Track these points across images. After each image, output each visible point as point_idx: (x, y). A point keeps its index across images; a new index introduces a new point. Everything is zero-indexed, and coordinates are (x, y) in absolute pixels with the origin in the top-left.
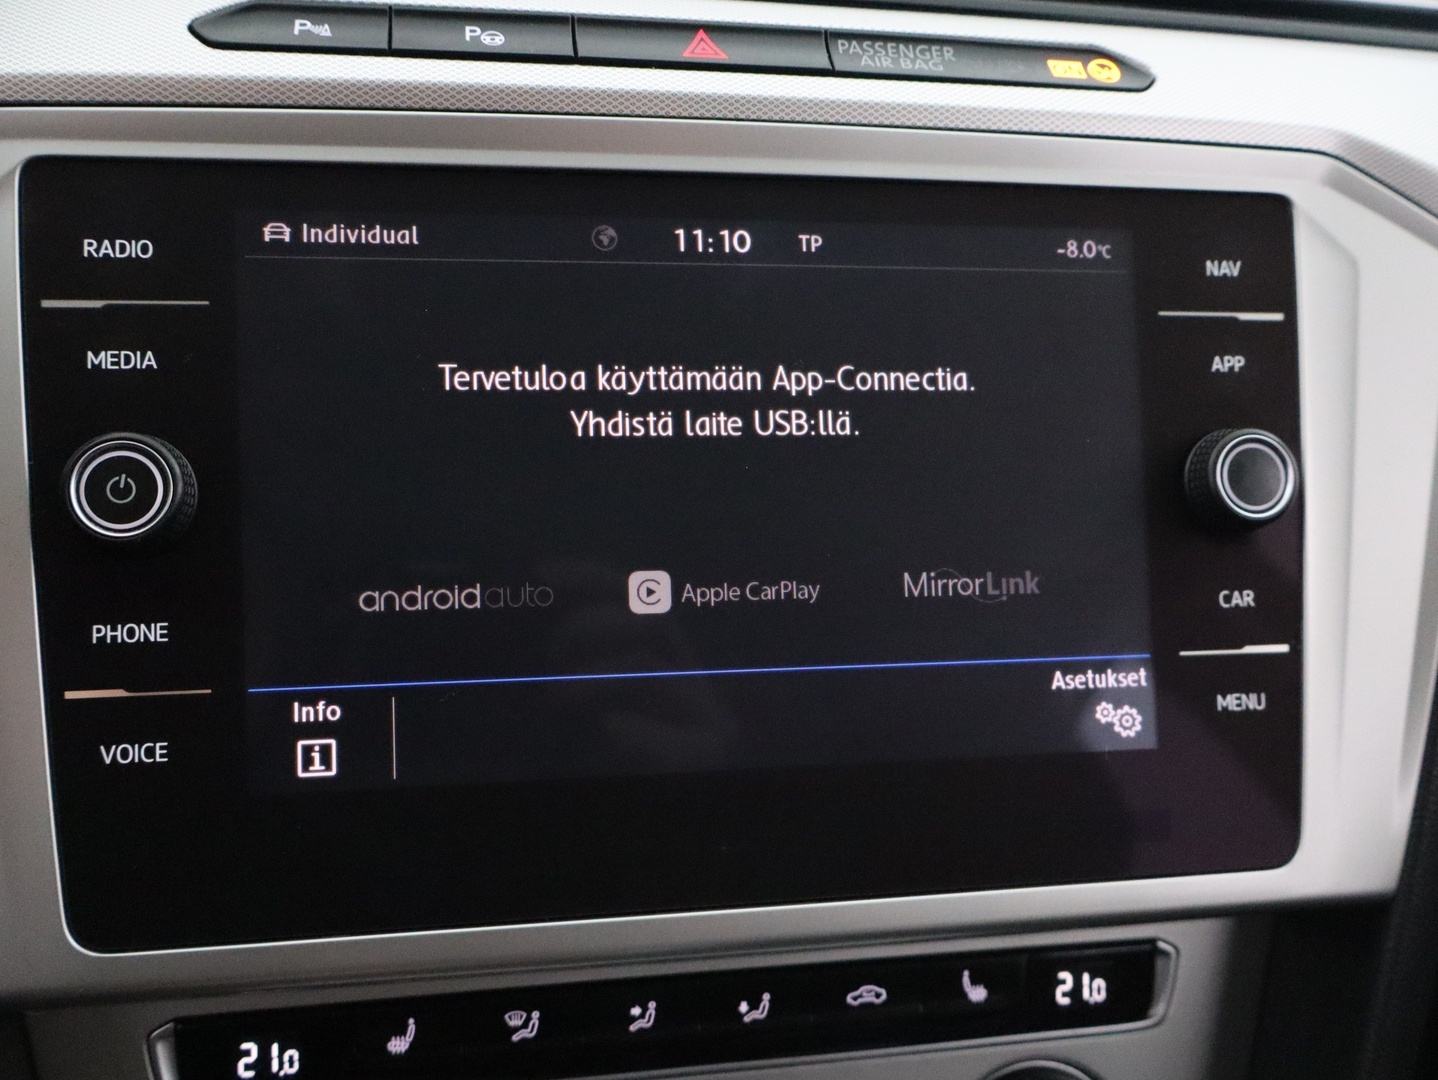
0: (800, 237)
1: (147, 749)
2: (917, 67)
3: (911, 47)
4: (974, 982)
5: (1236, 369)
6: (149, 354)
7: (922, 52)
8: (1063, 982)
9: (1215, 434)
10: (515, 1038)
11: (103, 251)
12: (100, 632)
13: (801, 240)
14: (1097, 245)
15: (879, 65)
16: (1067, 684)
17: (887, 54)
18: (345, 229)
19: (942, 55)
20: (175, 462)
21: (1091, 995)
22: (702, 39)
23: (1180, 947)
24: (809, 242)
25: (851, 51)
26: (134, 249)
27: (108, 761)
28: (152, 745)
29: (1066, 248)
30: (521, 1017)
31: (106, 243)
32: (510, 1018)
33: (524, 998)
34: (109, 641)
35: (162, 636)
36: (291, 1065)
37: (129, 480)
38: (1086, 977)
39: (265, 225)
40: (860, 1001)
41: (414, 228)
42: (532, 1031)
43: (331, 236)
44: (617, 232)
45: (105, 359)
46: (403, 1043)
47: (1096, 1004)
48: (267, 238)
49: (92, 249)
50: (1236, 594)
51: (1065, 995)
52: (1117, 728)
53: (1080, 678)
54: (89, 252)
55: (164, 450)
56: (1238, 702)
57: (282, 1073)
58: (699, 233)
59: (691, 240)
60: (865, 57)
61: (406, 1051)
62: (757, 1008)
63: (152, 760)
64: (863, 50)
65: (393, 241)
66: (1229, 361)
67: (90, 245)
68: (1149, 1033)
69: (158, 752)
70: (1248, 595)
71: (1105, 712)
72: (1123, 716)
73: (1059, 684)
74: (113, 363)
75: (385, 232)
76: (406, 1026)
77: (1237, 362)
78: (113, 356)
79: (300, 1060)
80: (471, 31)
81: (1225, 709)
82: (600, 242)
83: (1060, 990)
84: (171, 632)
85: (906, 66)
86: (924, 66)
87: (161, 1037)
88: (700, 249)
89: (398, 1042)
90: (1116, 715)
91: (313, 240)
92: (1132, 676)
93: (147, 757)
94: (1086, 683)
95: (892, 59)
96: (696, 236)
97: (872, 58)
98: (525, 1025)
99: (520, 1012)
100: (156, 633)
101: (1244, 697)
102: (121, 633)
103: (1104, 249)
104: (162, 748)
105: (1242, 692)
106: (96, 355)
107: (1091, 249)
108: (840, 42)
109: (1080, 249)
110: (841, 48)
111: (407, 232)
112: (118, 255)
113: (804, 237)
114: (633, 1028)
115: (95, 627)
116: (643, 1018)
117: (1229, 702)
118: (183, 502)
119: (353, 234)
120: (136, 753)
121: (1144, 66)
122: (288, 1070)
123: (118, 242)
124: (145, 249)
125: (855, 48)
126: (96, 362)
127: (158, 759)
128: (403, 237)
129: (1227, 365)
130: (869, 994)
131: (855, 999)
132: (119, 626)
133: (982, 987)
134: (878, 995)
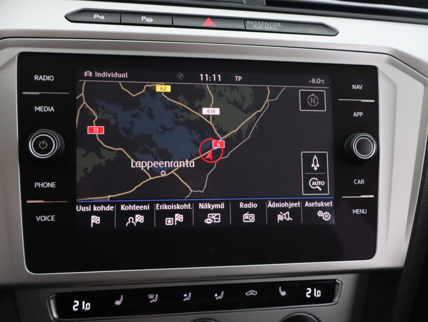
0: (236, 77)
1: (49, 217)
2: (270, 29)
3: (268, 23)
4: (282, 290)
5: (361, 116)
6: (52, 107)
7: (272, 24)
8: (309, 291)
9: (354, 134)
10: (151, 302)
11: (40, 79)
12: (37, 184)
13: (236, 78)
14: (321, 80)
15: (259, 28)
16: (309, 205)
17: (261, 25)
18: (107, 73)
19: (277, 25)
20: (58, 137)
21: (316, 295)
22: (209, 21)
23: (343, 282)
24: (238, 78)
25: (251, 24)
26: (48, 78)
27: (38, 220)
28: (50, 216)
29: (312, 81)
31: (41, 76)
32: (150, 296)
33: (154, 291)
34: (39, 187)
35: (54, 186)
36: (88, 308)
37: (45, 142)
38: (315, 290)
39: (85, 72)
40: (249, 294)
41: (127, 73)
42: (156, 300)
43: (103, 75)
44: (184, 75)
45: (40, 109)
46: (119, 302)
47: (318, 297)
48: (85, 75)
49: (37, 78)
50: (359, 180)
51: (309, 294)
52: (324, 218)
53: (313, 204)
54: (36, 79)
55: (56, 135)
56: (359, 211)
57: (85, 310)
58: (207, 75)
59: (204, 77)
60: (255, 26)
61: (120, 304)
62: (220, 296)
63: (50, 220)
64: (254, 24)
65: (120, 77)
66: (358, 114)
67: (36, 77)
68: (334, 306)
69: (52, 218)
70: (362, 181)
71: (320, 214)
72: (325, 215)
73: (307, 205)
74: (42, 110)
75: (118, 74)
76: (120, 297)
77: (361, 114)
78: (42, 108)
79: (90, 306)
80: (144, 18)
81: (355, 213)
82: (179, 78)
84: (56, 185)
85: (266, 28)
86: (272, 28)
87: (52, 298)
88: (207, 80)
89: (118, 302)
90: (323, 214)
91: (98, 76)
92: (328, 203)
93: (49, 219)
94: (315, 205)
95: (263, 26)
97: (257, 26)
98: (154, 298)
99: (152, 295)
100: (52, 185)
101: (361, 210)
102: (43, 185)
103: (323, 81)
104: (53, 217)
105: (360, 209)
106: (37, 107)
107: (319, 81)
108: (248, 21)
109: (316, 81)
110: (248, 23)
111: (124, 74)
112: (44, 80)
113: (237, 77)
114: (184, 300)
115: (36, 183)
116: (187, 297)
117: (356, 211)
118: (60, 149)
119: (109, 74)
120: (46, 218)
121: (336, 29)
122: (87, 309)
123: (44, 76)
124: (51, 78)
125: (252, 23)
126: (38, 109)
127: (52, 220)
128: (123, 76)
129: (358, 115)
130: (252, 293)
131: (248, 294)
132: (42, 183)
133: (285, 291)
134: (255, 293)
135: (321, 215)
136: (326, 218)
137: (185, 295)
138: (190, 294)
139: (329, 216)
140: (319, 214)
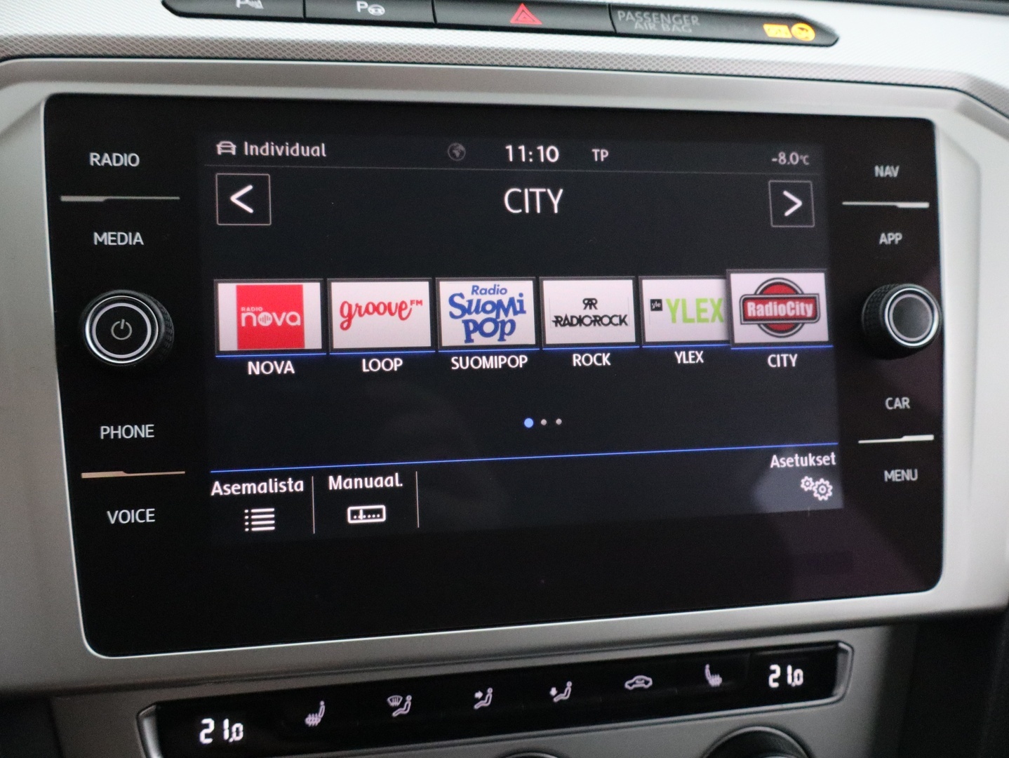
0: (593, 150)
1: (140, 513)
2: (673, 30)
3: (669, 16)
4: (713, 672)
5: (897, 242)
6: (138, 234)
7: (677, 19)
8: (774, 672)
9: (883, 287)
10: (395, 714)
11: (104, 161)
12: (106, 431)
13: (593, 153)
14: (799, 155)
15: (647, 28)
16: (780, 464)
17: (652, 21)
18: (274, 146)
19: (691, 22)
20: (159, 311)
21: (793, 680)
22: (523, 11)
23: (856, 647)
24: (599, 154)
25: (627, 19)
26: (126, 160)
27: (113, 522)
28: (143, 510)
29: (778, 158)
30: (399, 699)
31: (106, 155)
32: (391, 700)
33: (401, 687)
34: (112, 437)
35: (150, 434)
36: (238, 735)
37: (127, 323)
38: (789, 669)
39: (218, 142)
40: (634, 686)
41: (323, 145)
42: (406, 710)
43: (264, 151)
44: (466, 148)
45: (107, 238)
46: (316, 719)
47: (797, 687)
48: (220, 152)
49: (96, 160)
50: (897, 400)
51: (775, 680)
52: (816, 495)
53: (790, 460)
54: (94, 162)
55: (153, 304)
56: (899, 475)
57: (231, 740)
58: (522, 148)
59: (517, 153)
60: (636, 24)
61: (319, 724)
62: (563, 692)
63: (143, 521)
64: (636, 18)
65: (308, 155)
66: (891, 237)
67: (95, 157)
68: (834, 706)
69: (148, 515)
70: (905, 401)
71: (808, 484)
72: (819, 486)
73: (775, 464)
74: (112, 241)
75: (303, 148)
76: (319, 706)
77: (897, 237)
78: (112, 236)
79: (244, 731)
80: (361, 5)
81: (890, 480)
82: (454, 155)
83: (772, 677)
84: (156, 431)
85: (665, 29)
86: (678, 29)
87: (147, 716)
88: (524, 160)
89: (313, 718)
90: (815, 485)
91: (252, 154)
92: (826, 458)
93: (141, 518)
94: (794, 463)
95: (656, 24)
96: (520, 151)
97: (642, 23)
98: (401, 705)
99: (398, 696)
100: (145, 431)
101: (903, 472)
102: (121, 432)
103: (804, 158)
104: (150, 512)
105: (900, 469)
106: (100, 235)
107: (795, 158)
108: (619, 12)
109: (787, 158)
110: (620, 17)
111: (318, 148)
112: (115, 164)
113: (596, 151)
114: (477, 707)
115: (102, 428)
116: (483, 699)
117: (893, 475)
118: (165, 339)
119: (280, 149)
120: (133, 516)
121: (830, 29)
122: (235, 738)
123: (115, 155)
124: (133, 160)
125: (630, 16)
126: (101, 240)
127: (148, 520)
128: (315, 151)
129: (890, 239)
130: (640, 682)
131: (631, 685)
132: (120, 427)
133: (718, 676)
134: (646, 683)
135: (810, 488)
136: (821, 495)
137: (479, 695)
138: (490, 691)
139: (827, 488)
140: (805, 485)
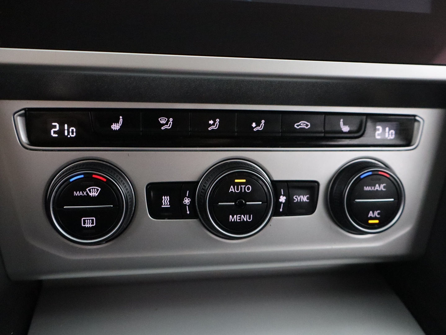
4: (344, 124)
10: (163, 128)
21: (389, 136)
23: (425, 120)
30: (165, 120)
32: (161, 120)
38: (387, 129)
40: (300, 127)
42: (169, 126)
47: (390, 139)
51: (379, 135)
57: (69, 136)
62: (259, 126)
76: (119, 119)
79: (76, 132)
83: (377, 132)
87: (19, 116)
98: (167, 124)
99: (165, 118)
114: (210, 129)
116: (214, 125)
122: (71, 135)
131: (298, 126)
133: (348, 126)
134: (307, 125)
137: (211, 122)
138: (218, 120)
